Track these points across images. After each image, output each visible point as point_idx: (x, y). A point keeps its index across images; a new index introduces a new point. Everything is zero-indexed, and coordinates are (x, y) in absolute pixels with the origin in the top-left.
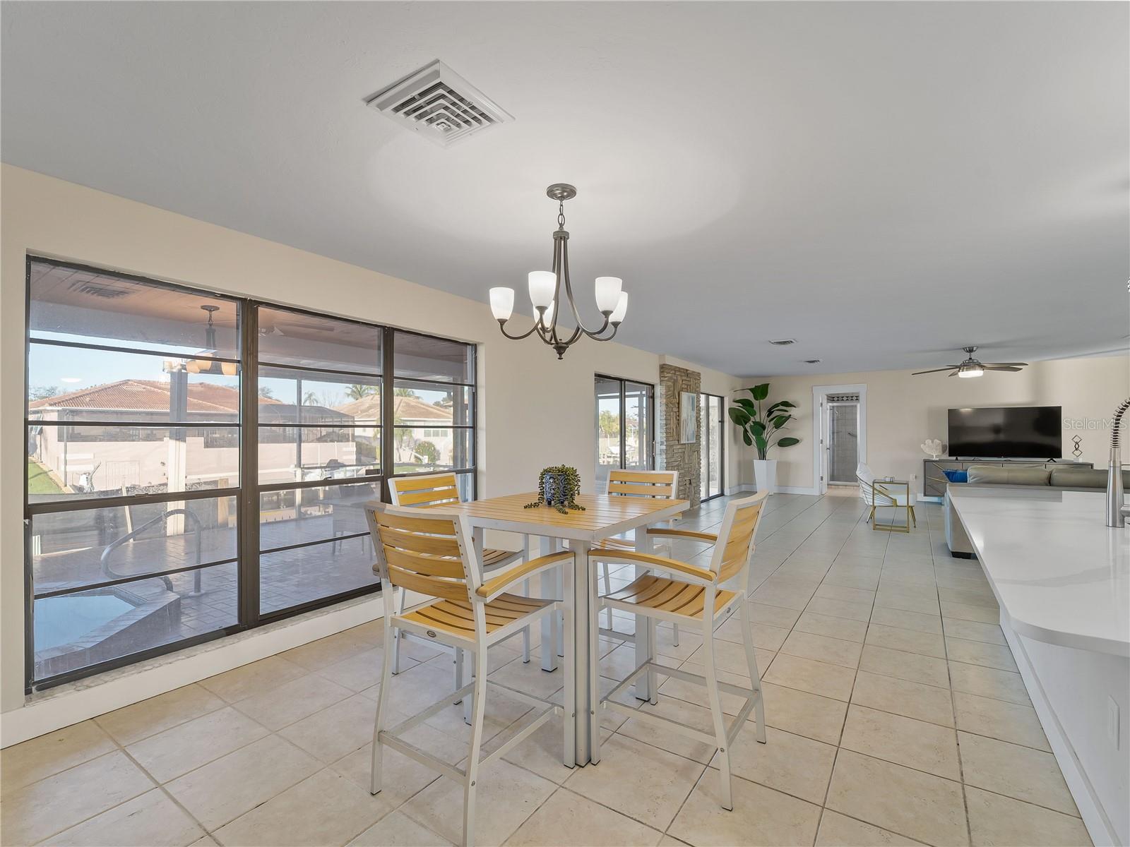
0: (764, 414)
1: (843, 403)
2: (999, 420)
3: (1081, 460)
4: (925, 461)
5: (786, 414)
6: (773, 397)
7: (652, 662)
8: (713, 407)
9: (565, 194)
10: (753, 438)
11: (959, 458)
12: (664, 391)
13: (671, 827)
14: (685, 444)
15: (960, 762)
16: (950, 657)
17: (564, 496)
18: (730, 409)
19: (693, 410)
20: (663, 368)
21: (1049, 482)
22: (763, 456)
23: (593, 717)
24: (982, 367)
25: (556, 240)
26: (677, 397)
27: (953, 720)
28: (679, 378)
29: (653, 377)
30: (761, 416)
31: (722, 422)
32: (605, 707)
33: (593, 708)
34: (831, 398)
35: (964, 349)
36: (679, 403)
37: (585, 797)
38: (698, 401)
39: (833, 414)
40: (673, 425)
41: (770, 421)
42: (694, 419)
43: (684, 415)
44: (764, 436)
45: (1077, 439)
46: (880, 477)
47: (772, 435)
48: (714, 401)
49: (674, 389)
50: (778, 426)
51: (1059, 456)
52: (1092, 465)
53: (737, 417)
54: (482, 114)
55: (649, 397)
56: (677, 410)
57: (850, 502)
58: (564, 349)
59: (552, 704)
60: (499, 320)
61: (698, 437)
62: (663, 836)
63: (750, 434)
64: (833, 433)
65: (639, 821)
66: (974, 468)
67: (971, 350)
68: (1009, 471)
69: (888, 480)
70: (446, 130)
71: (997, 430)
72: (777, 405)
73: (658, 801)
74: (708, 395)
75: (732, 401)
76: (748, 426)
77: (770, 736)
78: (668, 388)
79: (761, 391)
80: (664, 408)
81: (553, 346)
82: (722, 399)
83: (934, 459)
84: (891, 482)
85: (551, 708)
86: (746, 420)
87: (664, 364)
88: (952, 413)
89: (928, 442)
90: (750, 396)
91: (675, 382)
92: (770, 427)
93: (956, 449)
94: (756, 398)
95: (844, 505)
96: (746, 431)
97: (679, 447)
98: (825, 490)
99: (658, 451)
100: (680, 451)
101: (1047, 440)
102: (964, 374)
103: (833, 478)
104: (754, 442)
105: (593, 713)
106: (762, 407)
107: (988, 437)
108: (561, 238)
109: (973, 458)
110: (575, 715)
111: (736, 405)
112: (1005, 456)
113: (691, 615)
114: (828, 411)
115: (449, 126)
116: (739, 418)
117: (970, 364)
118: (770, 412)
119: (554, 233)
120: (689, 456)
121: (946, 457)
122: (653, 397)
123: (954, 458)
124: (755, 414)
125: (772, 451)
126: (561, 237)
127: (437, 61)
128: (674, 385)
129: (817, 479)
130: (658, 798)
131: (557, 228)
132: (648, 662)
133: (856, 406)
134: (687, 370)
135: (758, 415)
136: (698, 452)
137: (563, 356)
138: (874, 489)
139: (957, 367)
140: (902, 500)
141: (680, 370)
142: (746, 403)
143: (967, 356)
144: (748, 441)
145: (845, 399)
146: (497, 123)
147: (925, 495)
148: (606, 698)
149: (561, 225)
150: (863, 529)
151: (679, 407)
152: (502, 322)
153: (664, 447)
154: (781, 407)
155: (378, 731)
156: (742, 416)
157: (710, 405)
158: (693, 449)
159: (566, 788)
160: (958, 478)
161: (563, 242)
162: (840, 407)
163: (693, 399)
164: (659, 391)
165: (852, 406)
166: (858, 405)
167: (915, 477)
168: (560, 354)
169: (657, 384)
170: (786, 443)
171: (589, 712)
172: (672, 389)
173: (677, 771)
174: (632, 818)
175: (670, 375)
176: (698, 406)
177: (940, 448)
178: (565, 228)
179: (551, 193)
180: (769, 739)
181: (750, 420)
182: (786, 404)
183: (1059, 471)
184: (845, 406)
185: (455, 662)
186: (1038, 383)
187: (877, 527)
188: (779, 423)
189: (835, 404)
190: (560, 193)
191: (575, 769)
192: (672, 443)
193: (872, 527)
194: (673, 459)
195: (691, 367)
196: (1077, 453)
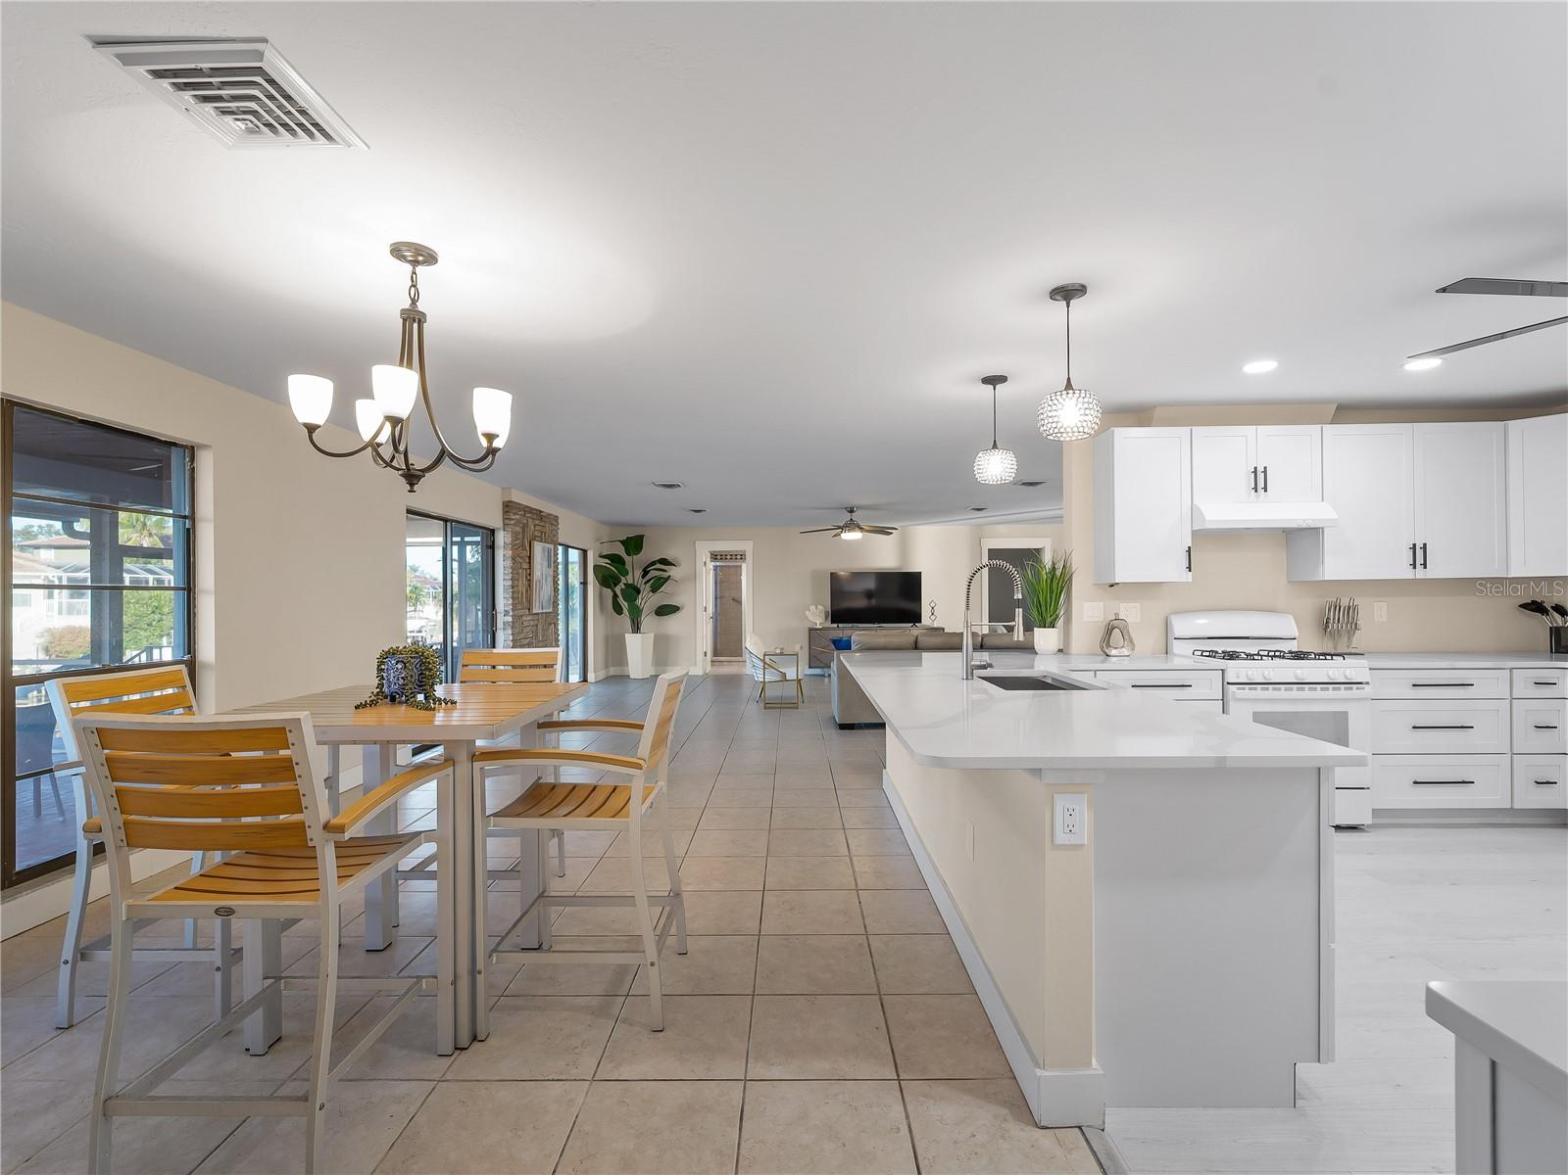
0: (638, 573)
1: (727, 565)
2: (871, 584)
3: (935, 625)
4: (811, 630)
5: (665, 575)
6: (649, 553)
7: (546, 894)
8: (574, 563)
9: (421, 258)
10: (625, 605)
11: (840, 625)
12: (509, 540)
13: (598, 1072)
14: (536, 614)
15: (863, 918)
16: (846, 826)
17: (420, 686)
18: (595, 566)
19: (549, 566)
20: (508, 507)
21: (916, 646)
22: (636, 629)
23: (480, 978)
24: (861, 529)
25: (405, 320)
26: (528, 548)
27: (853, 882)
28: (530, 521)
29: (493, 519)
30: (634, 577)
31: (584, 583)
32: (494, 962)
33: (480, 965)
34: (715, 557)
35: (846, 509)
36: (530, 557)
37: (478, 1081)
38: (556, 554)
39: (716, 575)
40: (522, 588)
41: (646, 583)
42: (550, 579)
43: (537, 573)
44: (638, 602)
45: (932, 605)
46: (771, 650)
47: (648, 601)
48: (574, 555)
49: (523, 538)
50: (654, 590)
51: (920, 622)
52: (943, 629)
53: (604, 576)
54: (316, 125)
55: (487, 547)
56: (526, 566)
57: (734, 681)
58: (419, 478)
59: (417, 977)
60: (306, 425)
61: (555, 604)
62: (591, 1084)
63: (621, 600)
64: (716, 598)
65: (557, 1080)
66: (858, 634)
67: (852, 511)
68: (885, 636)
69: (778, 651)
70: (250, 131)
71: (869, 594)
72: (654, 563)
73: (577, 1051)
74: (567, 547)
75: (597, 555)
76: (618, 589)
77: (692, 945)
78: (515, 536)
79: (634, 544)
80: (509, 563)
81: (400, 472)
82: (584, 552)
83: (818, 627)
84: (781, 654)
85: (416, 983)
86: (617, 582)
87: (510, 502)
88: (834, 576)
89: (813, 608)
90: (621, 551)
91: (524, 527)
92: (645, 589)
93: (838, 616)
94: (628, 554)
95: (727, 686)
96: (615, 596)
97: (529, 618)
98: (709, 669)
99: (500, 625)
100: (532, 623)
101: (909, 606)
102: (847, 536)
103: (716, 653)
104: (626, 611)
105: (480, 973)
106: (634, 563)
107: (861, 603)
108: (414, 321)
109: (851, 625)
110: (454, 983)
111: (604, 562)
112: (879, 623)
113: (613, 817)
114: (711, 572)
115: (258, 127)
116: (607, 579)
117: (851, 525)
118: (645, 573)
119: (402, 310)
120: (544, 630)
121: (828, 624)
122: (492, 547)
123: (836, 625)
124: (628, 574)
125: (648, 621)
126: (413, 318)
127: (265, 41)
128: (524, 531)
129: (700, 656)
130: (576, 1048)
131: (407, 304)
132: (541, 895)
133: (741, 566)
134: (541, 512)
135: (630, 574)
136: (556, 625)
137: (416, 487)
138: (765, 663)
139: (839, 528)
140: (791, 674)
141: (531, 510)
142: (615, 559)
143: (847, 517)
144: (618, 610)
145: (729, 557)
146: (338, 144)
147: (810, 667)
148: (495, 950)
149: (414, 302)
150: (753, 710)
151: (530, 563)
152: (311, 429)
153: (510, 619)
154: (658, 566)
155: (103, 1097)
156: (610, 576)
157: (570, 560)
158: (549, 620)
159: (448, 1080)
160: (843, 645)
161: (415, 325)
162: (725, 566)
163: (549, 551)
164: (501, 538)
165: (737, 566)
166: (744, 566)
167: (800, 646)
168: (412, 485)
169: (498, 529)
170: (665, 611)
171: (474, 972)
172: (520, 536)
173: (593, 1013)
174: (548, 1080)
175: (517, 517)
176: (556, 561)
177: (823, 615)
178: (421, 306)
179: (397, 251)
180: (690, 948)
181: (620, 581)
182: (664, 562)
183: (923, 635)
184: (729, 566)
185: (218, 969)
186: (904, 549)
187: (769, 705)
188: (657, 585)
189: (718, 564)
190: (411, 256)
191: (455, 1055)
192: (521, 612)
193: (762, 705)
194: (522, 636)
195: (547, 507)
196: (933, 617)
